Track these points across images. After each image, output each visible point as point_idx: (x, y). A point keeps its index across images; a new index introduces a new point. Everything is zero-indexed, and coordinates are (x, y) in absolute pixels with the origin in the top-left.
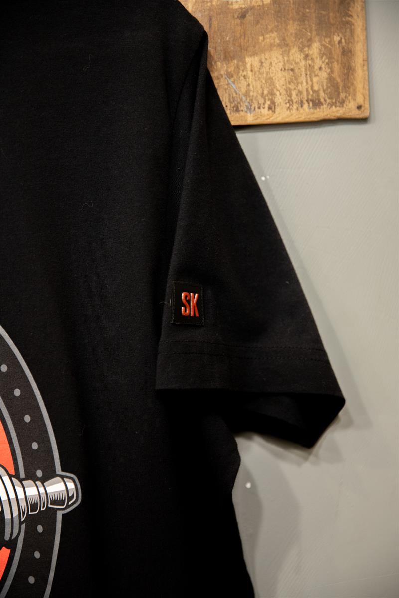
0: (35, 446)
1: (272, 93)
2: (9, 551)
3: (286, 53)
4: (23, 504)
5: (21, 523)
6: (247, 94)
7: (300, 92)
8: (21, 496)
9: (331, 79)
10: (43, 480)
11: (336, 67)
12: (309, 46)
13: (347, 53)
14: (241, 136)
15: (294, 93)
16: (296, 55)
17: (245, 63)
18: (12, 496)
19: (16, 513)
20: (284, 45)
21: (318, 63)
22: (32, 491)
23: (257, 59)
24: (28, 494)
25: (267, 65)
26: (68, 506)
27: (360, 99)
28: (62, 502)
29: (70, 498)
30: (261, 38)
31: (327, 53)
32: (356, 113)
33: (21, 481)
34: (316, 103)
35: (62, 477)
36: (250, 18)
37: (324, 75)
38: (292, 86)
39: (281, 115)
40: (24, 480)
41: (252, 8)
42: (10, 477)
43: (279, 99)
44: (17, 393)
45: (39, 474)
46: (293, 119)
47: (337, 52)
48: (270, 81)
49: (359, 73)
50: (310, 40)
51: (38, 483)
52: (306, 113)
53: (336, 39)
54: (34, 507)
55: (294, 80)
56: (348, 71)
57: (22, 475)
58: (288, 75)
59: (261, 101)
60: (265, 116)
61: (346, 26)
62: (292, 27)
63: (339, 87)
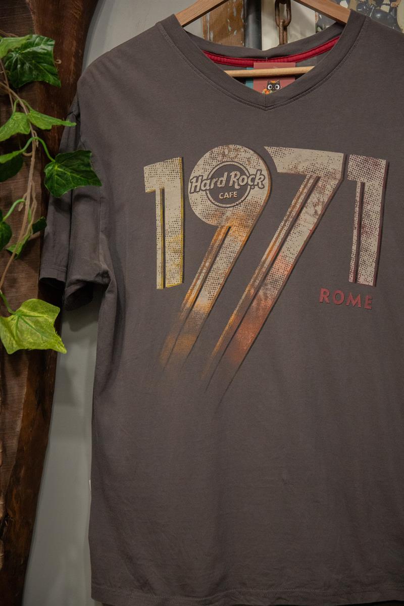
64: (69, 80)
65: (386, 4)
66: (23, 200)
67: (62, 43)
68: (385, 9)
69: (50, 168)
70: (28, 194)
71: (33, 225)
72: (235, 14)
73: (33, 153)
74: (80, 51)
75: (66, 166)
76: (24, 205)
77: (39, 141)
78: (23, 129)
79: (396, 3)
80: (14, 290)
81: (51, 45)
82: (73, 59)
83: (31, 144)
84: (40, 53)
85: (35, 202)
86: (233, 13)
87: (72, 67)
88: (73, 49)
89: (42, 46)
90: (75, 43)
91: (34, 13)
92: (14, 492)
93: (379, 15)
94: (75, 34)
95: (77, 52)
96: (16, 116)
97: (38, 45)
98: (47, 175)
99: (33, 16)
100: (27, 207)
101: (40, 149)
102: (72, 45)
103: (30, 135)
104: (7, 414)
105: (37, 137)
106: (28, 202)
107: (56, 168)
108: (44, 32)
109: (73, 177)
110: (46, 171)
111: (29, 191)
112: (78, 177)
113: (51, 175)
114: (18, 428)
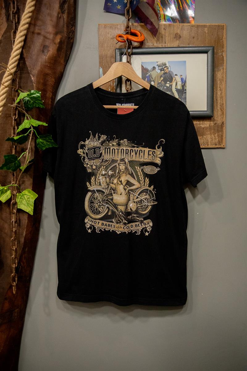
3: (211, 135)
6: (203, 142)
7: (213, 142)
9: (219, 140)
11: (220, 138)
12: (215, 134)
13: (222, 136)
14: (202, 150)
16: (213, 136)
17: (203, 137)
20: (211, 134)
21: (217, 137)
25: (207, 137)
27: (224, 144)
30: (207, 133)
31: (218, 136)
32: (223, 147)
34: (216, 145)
36: (204, 129)
37: (218, 140)
39: (210, 146)
41: (205, 127)
43: (209, 143)
46: (213, 147)
47: (220, 136)
48: (208, 140)
49: (224, 140)
50: (215, 133)
52: (214, 146)
53: (220, 133)
55: (212, 140)
56: (222, 139)
60: (206, 147)
61: (222, 131)
62: (212, 131)
63: (220, 142)
64: (49, 107)
65: (168, 84)
66: (26, 153)
67: (46, 94)
68: (168, 85)
69: (38, 140)
70: (28, 151)
71: (29, 161)
72: (112, 85)
73: (31, 135)
74: (54, 97)
75: (44, 140)
76: (26, 154)
77: (33, 130)
78: (27, 126)
79: (172, 83)
80: (24, 185)
81: (40, 94)
82: (50, 100)
83: (31, 131)
84: (36, 97)
85: (30, 153)
86: (111, 84)
87: (50, 103)
88: (51, 96)
89: (37, 94)
90: (51, 94)
91: (35, 83)
92: (23, 256)
93: (165, 88)
94: (51, 90)
95: (52, 97)
96: (26, 121)
97: (35, 94)
98: (37, 143)
99: (34, 84)
100: (27, 155)
101: (34, 133)
102: (50, 95)
103: (30, 128)
104: (20, 230)
105: (33, 129)
106: (27, 154)
107: (40, 140)
108: (38, 90)
109: (46, 144)
110: (37, 141)
111: (28, 149)
112: (49, 143)
113: (39, 143)
114: (24, 235)
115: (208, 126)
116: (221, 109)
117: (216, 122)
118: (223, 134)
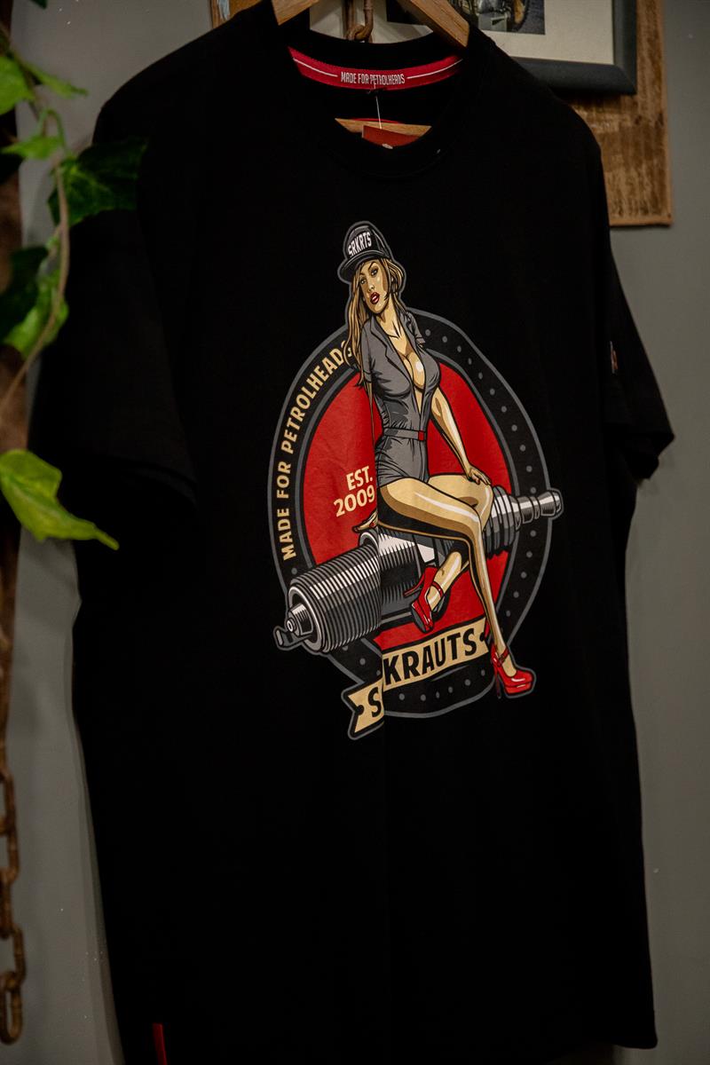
0: (529, 469)
1: (620, 202)
2: (507, 554)
3: (627, 171)
4: (518, 516)
5: (515, 531)
8: (516, 509)
9: (653, 193)
10: (537, 496)
11: (656, 183)
12: (641, 166)
13: (662, 173)
14: (613, 234)
15: (633, 202)
16: (633, 172)
18: (509, 511)
19: (511, 524)
20: (627, 164)
21: (646, 180)
22: (526, 505)
23: (611, 174)
24: (522, 508)
26: (556, 514)
27: (669, 210)
28: (551, 511)
29: (557, 508)
30: (613, 159)
31: (651, 173)
32: (667, 221)
33: (516, 498)
34: (646, 212)
35: (551, 492)
37: (649, 189)
38: (631, 197)
40: (520, 496)
41: (610, 134)
42: (508, 495)
43: (625, 206)
44: (514, 428)
45: (533, 490)
47: (656, 172)
50: (641, 162)
51: (532, 498)
52: (639, 219)
53: (655, 162)
54: (528, 517)
55: (633, 192)
56: (662, 186)
57: (518, 493)
58: (629, 187)
59: (614, 207)
61: (660, 152)
62: (631, 151)
63: (657, 201)
115: (617, 129)
116: (651, 57)
117: (639, 111)
118: (662, 163)
